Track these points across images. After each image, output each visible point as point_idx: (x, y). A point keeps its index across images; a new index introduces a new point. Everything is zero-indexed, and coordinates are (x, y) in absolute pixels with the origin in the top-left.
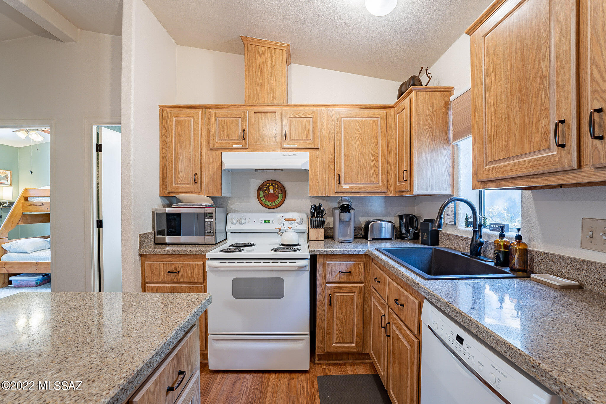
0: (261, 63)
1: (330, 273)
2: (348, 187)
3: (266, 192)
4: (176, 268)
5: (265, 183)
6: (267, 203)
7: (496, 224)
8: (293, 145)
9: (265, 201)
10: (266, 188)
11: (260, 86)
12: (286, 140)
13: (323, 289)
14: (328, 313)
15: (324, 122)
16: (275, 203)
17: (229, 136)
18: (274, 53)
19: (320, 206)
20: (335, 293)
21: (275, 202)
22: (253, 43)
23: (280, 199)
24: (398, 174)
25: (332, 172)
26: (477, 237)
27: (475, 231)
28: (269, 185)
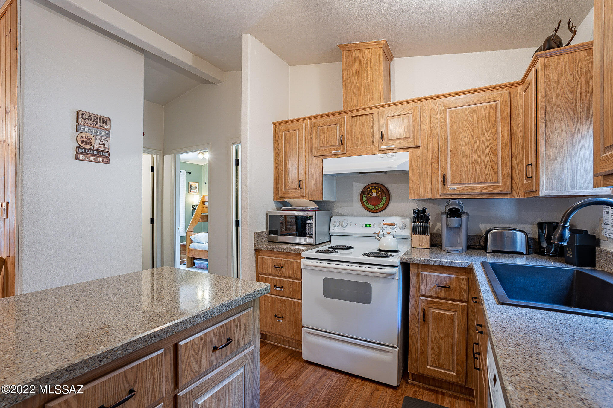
0: (357, 66)
1: (424, 285)
2: (456, 188)
3: (369, 195)
4: (280, 264)
5: (368, 187)
6: (370, 207)
8: (391, 145)
9: (368, 205)
10: (369, 191)
11: (357, 90)
12: (383, 141)
13: (416, 301)
14: (421, 329)
15: (426, 116)
17: (328, 143)
18: (370, 53)
19: (424, 210)
20: (431, 309)
21: (379, 205)
22: (350, 49)
23: (383, 203)
24: (524, 169)
25: (436, 171)
28: (372, 188)
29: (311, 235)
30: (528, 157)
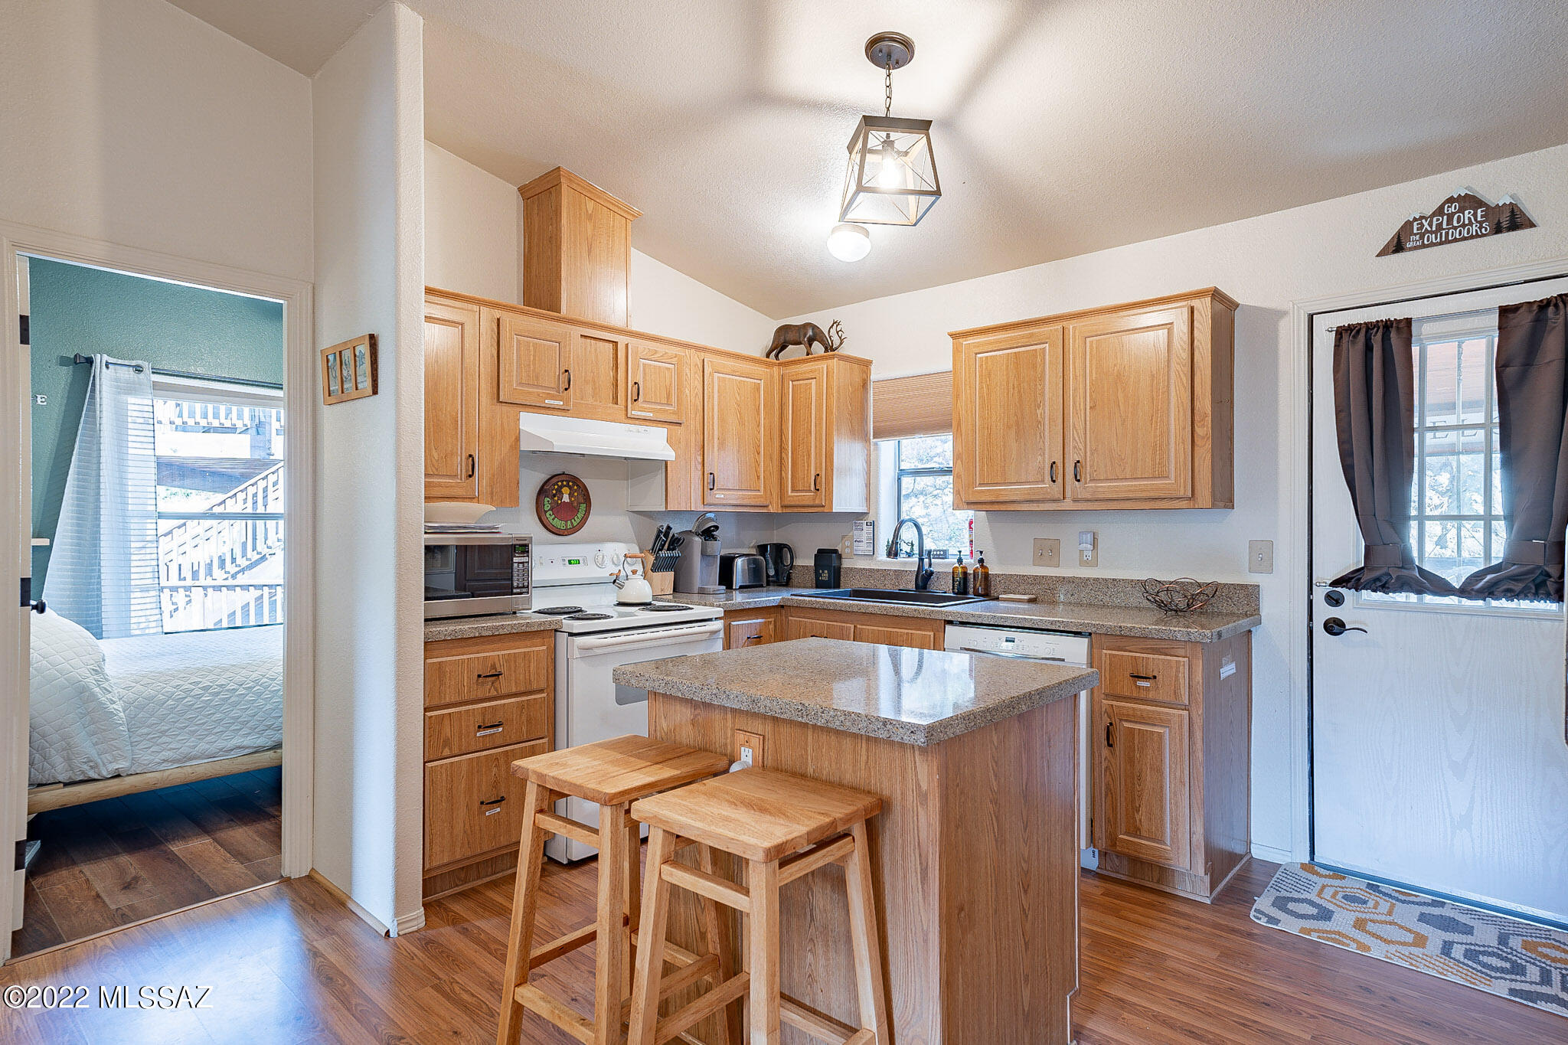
0: (589, 234)
2: (723, 496)
3: (556, 498)
4: (494, 667)
5: (550, 480)
6: (558, 523)
7: (940, 551)
8: (649, 412)
9: (553, 519)
10: (555, 489)
12: (635, 401)
16: (572, 523)
17: (537, 378)
19: (669, 528)
21: (573, 520)
23: (580, 515)
24: (790, 477)
25: (700, 467)
26: (926, 567)
27: (921, 560)
28: (562, 484)
29: (524, 590)
30: (806, 464)
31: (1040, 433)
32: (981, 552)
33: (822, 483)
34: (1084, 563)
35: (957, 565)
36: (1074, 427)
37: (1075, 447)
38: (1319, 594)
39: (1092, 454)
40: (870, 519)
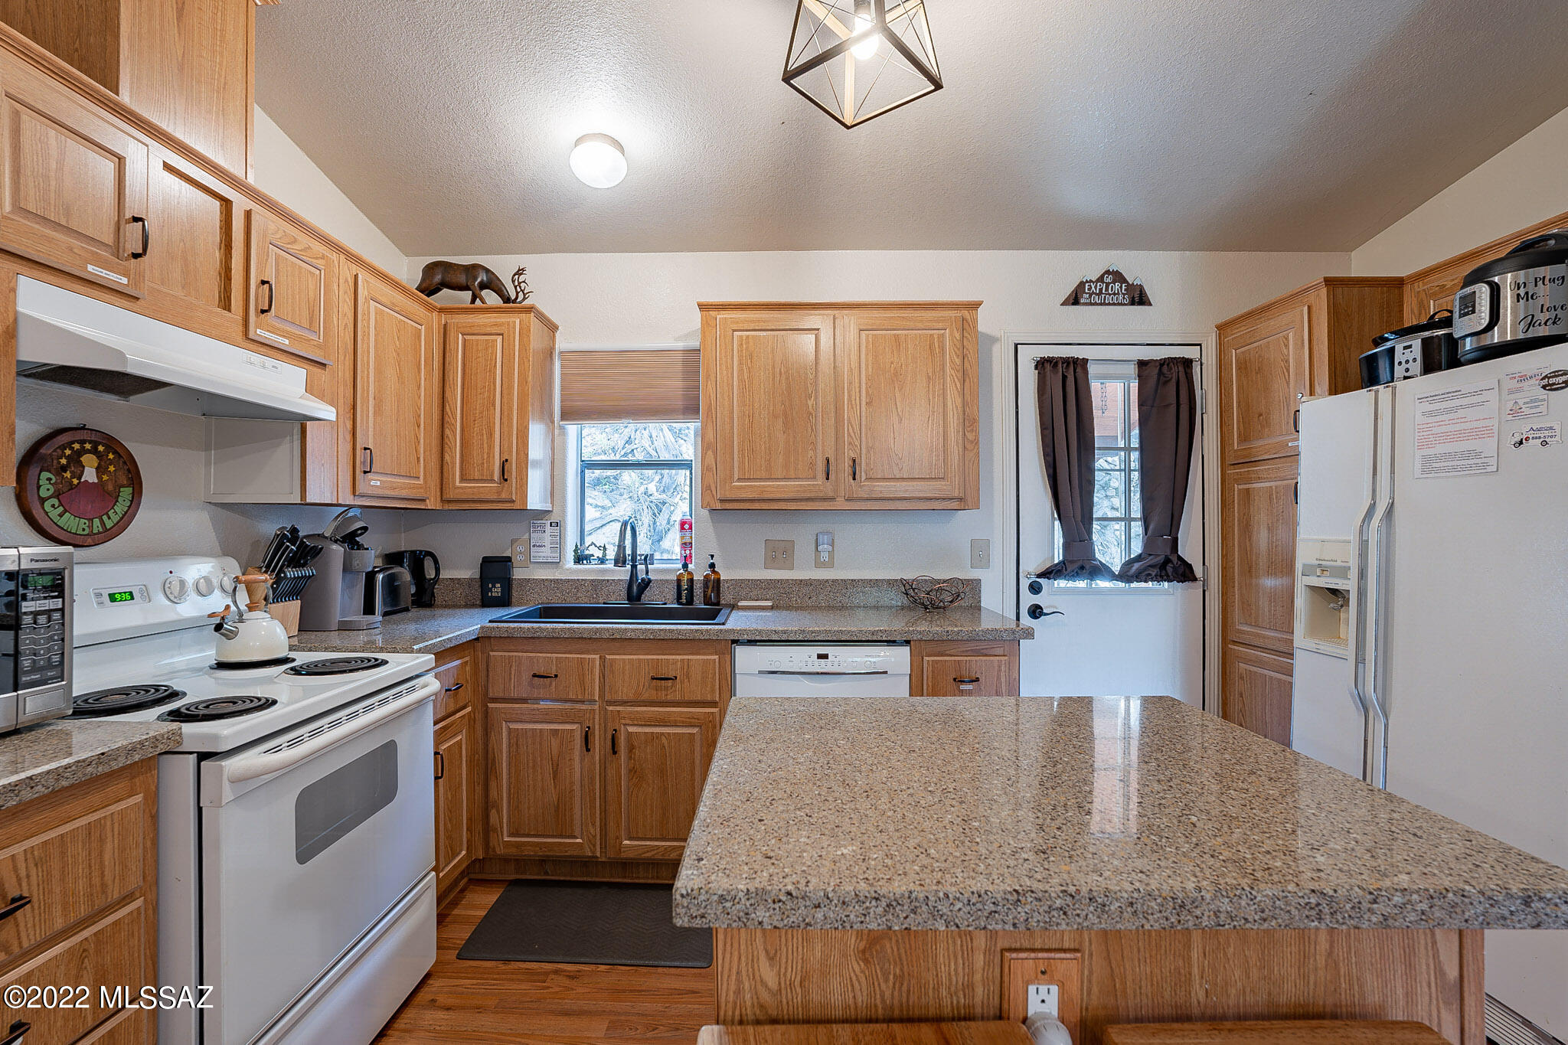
2: (378, 483)
3: (66, 473)
6: (68, 524)
8: (281, 336)
9: (63, 519)
10: (68, 458)
11: (175, 67)
12: (262, 312)
15: (336, 292)
17: (67, 211)
19: (294, 531)
20: (441, 745)
21: (105, 518)
24: (458, 461)
25: (349, 437)
26: (641, 575)
27: (634, 567)
28: (84, 446)
30: (485, 446)
31: (812, 427)
32: (712, 556)
33: (511, 471)
34: (819, 564)
35: (682, 571)
36: (849, 422)
37: (850, 443)
38: (1025, 584)
39: (868, 451)
40: (554, 518)
